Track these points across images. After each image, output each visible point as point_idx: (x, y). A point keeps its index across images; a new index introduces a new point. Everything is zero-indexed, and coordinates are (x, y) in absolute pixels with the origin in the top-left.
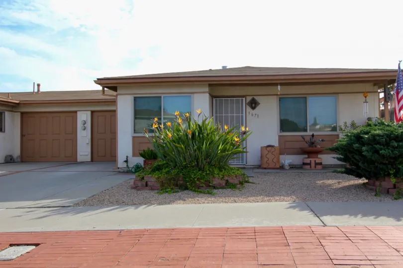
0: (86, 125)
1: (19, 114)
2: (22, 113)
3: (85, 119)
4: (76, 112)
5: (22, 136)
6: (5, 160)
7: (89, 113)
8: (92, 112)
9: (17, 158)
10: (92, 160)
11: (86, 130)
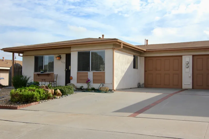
0: (188, 65)
1: (144, 58)
2: (145, 57)
3: (188, 61)
4: (181, 56)
5: (145, 71)
6: (138, 86)
7: (191, 56)
8: (193, 56)
9: (142, 85)
10: (193, 88)
11: (189, 68)
